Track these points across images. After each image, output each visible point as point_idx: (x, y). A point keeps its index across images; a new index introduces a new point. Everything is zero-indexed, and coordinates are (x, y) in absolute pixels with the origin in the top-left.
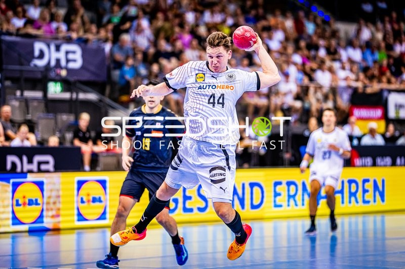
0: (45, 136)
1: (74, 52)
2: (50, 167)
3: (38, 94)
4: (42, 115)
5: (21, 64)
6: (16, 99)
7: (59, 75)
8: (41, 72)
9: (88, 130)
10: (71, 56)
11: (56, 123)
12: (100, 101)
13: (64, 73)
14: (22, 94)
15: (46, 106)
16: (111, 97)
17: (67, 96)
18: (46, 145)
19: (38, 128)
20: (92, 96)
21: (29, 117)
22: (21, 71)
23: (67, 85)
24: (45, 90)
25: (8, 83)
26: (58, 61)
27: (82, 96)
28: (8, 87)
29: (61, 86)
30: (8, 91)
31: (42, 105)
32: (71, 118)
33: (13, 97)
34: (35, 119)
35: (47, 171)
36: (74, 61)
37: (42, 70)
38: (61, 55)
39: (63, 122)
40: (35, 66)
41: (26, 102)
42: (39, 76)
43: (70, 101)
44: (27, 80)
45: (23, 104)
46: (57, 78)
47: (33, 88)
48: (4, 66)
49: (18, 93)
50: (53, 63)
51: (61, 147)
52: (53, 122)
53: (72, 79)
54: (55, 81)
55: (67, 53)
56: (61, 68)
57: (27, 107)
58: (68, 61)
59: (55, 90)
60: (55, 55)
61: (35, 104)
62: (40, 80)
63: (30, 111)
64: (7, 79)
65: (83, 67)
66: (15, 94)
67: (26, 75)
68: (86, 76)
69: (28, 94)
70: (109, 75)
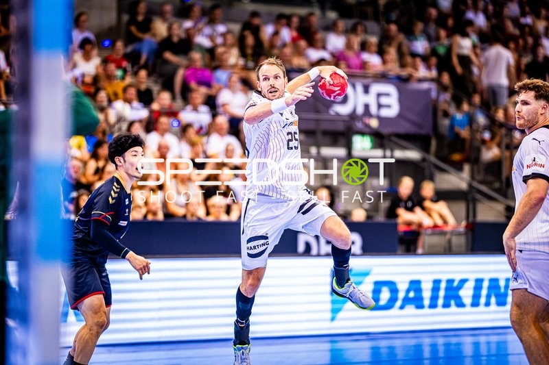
0: (349, 208)
1: (387, 95)
2: (357, 248)
3: (341, 152)
5: (318, 112)
6: (311, 157)
7: (368, 126)
8: (345, 121)
9: (410, 198)
10: (384, 100)
11: (364, 190)
12: (424, 160)
13: (374, 123)
14: (319, 153)
16: (438, 156)
17: (378, 153)
19: (339, 197)
20: (413, 155)
21: (328, 182)
22: (317, 120)
23: (380, 139)
24: (349, 146)
26: (367, 107)
27: (399, 154)
29: (372, 141)
33: (306, 155)
35: (353, 255)
36: (389, 106)
37: (346, 119)
38: (371, 99)
39: (373, 188)
40: (337, 114)
41: (324, 162)
42: (341, 127)
44: (326, 133)
45: (320, 163)
46: (367, 130)
47: (334, 144)
49: (313, 150)
50: (360, 110)
51: (370, 221)
52: (360, 188)
53: (385, 131)
54: (362, 133)
55: (379, 95)
56: (371, 116)
58: (380, 106)
59: (362, 145)
60: (362, 99)
62: (343, 133)
65: (400, 115)
66: (309, 152)
67: (324, 126)
68: (405, 128)
69: (327, 151)
70: (435, 126)
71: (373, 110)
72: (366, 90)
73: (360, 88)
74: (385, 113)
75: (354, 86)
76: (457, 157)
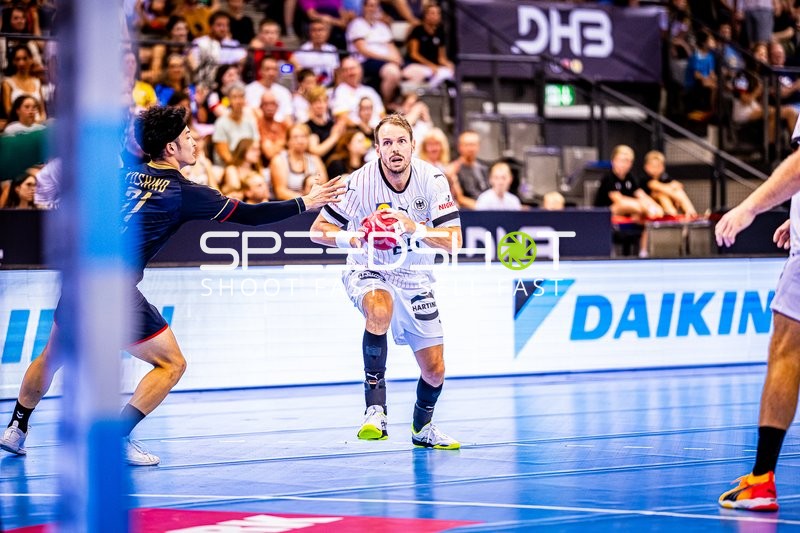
1: (597, 25)
3: (528, 110)
4: (534, 149)
5: (494, 51)
6: (486, 120)
7: (567, 70)
8: (533, 63)
10: (590, 33)
11: (562, 165)
12: (649, 120)
13: (576, 66)
14: (495, 111)
15: (543, 133)
17: (582, 111)
19: (526, 176)
20: (634, 113)
21: (509, 154)
22: (493, 62)
23: (585, 91)
24: (540, 102)
25: (468, 88)
26: (565, 42)
27: (612, 112)
28: (470, 96)
29: (572, 94)
30: (468, 102)
31: (535, 129)
32: (590, 155)
33: (478, 116)
34: (520, 158)
35: (547, 259)
36: (598, 42)
37: (536, 59)
38: (572, 32)
39: (576, 161)
40: (523, 53)
41: (504, 124)
42: (528, 72)
43: (590, 121)
44: (504, 81)
45: (498, 127)
46: (565, 77)
47: (518, 98)
48: (461, 55)
49: (488, 107)
50: (556, 48)
51: (571, 209)
52: (556, 160)
53: (592, 78)
54: (559, 82)
55: (584, 25)
56: (572, 56)
57: (506, 133)
58: (585, 42)
59: (559, 100)
60: (559, 31)
61: (522, 126)
62: (529, 84)
63: (512, 140)
64: (466, 79)
65: (613, 55)
66: (481, 110)
67: (503, 72)
68: (622, 73)
69: (507, 109)
70: (667, 71)
71: (576, 47)
72: (565, 19)
73: (555, 16)
74: (592, 51)
75: (547, 13)
76: (697, 116)
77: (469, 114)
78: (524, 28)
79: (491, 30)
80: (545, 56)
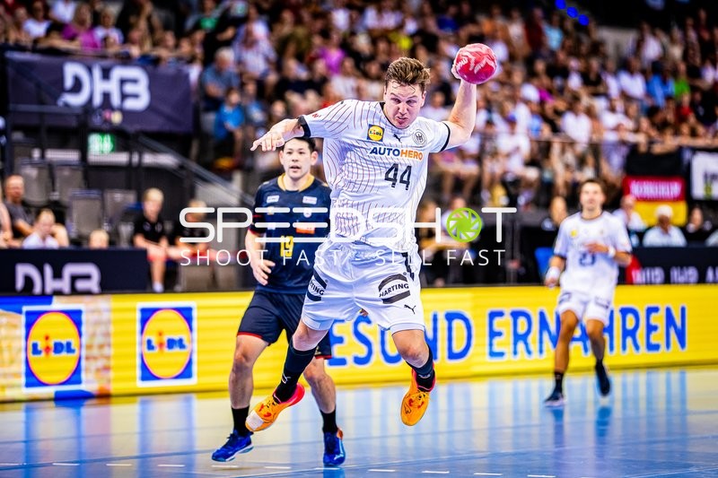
0: (84, 231)
1: (135, 81)
2: (93, 285)
3: (72, 156)
4: (78, 192)
5: (41, 103)
6: (33, 164)
7: (108, 121)
8: (78, 116)
9: (160, 219)
10: (129, 88)
11: (103, 207)
12: (181, 167)
13: (116, 118)
14: (43, 156)
15: (86, 177)
16: (199, 161)
17: (122, 158)
18: (85, 246)
19: (71, 216)
20: (167, 160)
21: (56, 196)
22: (41, 115)
23: (123, 139)
24: (83, 148)
25: (18, 136)
26: (106, 96)
27: (148, 159)
28: (19, 143)
29: (112, 140)
30: (17, 150)
31: (79, 175)
32: (131, 198)
33: (27, 160)
34: (65, 200)
36: (136, 96)
37: (79, 112)
38: (112, 86)
39: (116, 205)
40: (67, 105)
41: (50, 170)
42: (74, 123)
43: (128, 167)
44: (52, 130)
45: (45, 173)
46: (105, 127)
47: (63, 145)
48: (11, 106)
49: (36, 154)
50: (98, 100)
51: (112, 248)
52: (98, 204)
53: (131, 129)
54: (101, 132)
55: (123, 82)
56: (112, 109)
57: (52, 177)
58: (124, 96)
59: (101, 148)
60: (100, 86)
61: (66, 173)
62: (75, 131)
63: (58, 185)
64: (16, 128)
65: (151, 108)
66: (30, 156)
67: (50, 122)
68: (156, 124)
69: (54, 155)
70: (197, 122)
71: (116, 100)
72: (106, 75)
73: (97, 73)
74: (130, 104)
75: (90, 70)
76: (225, 163)
77: (18, 161)
78: (69, 83)
79: (38, 85)
80: (88, 107)
